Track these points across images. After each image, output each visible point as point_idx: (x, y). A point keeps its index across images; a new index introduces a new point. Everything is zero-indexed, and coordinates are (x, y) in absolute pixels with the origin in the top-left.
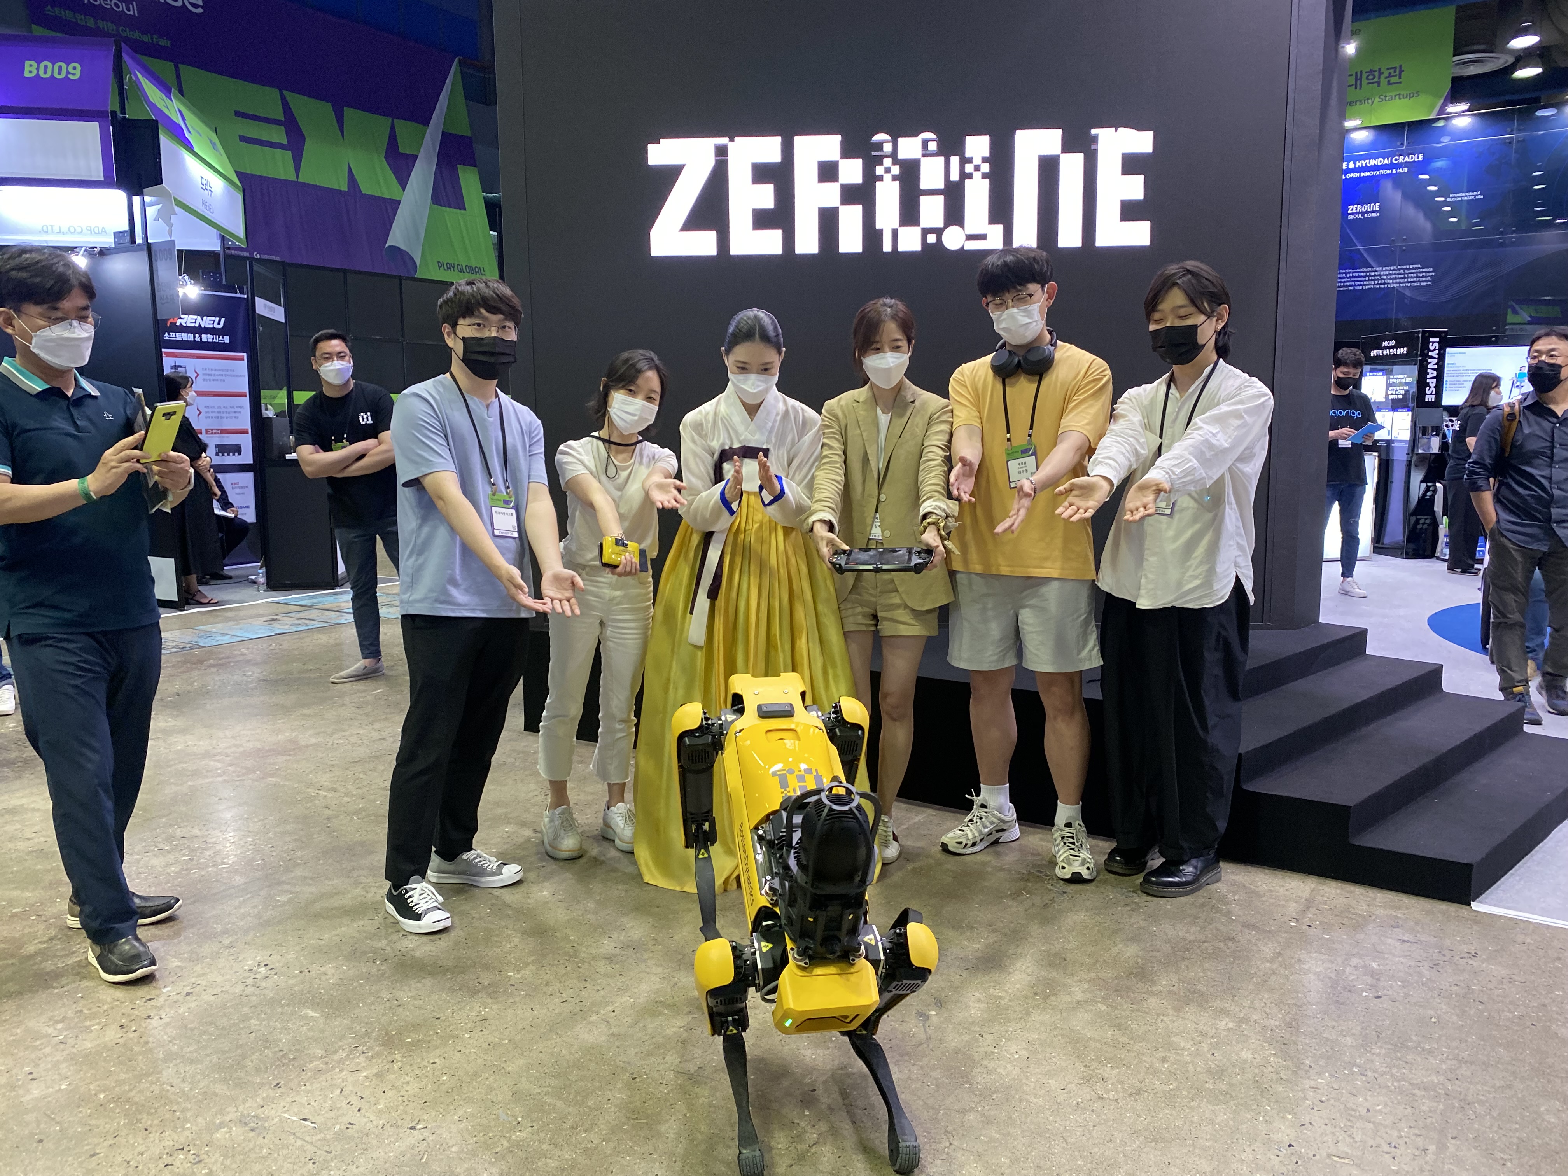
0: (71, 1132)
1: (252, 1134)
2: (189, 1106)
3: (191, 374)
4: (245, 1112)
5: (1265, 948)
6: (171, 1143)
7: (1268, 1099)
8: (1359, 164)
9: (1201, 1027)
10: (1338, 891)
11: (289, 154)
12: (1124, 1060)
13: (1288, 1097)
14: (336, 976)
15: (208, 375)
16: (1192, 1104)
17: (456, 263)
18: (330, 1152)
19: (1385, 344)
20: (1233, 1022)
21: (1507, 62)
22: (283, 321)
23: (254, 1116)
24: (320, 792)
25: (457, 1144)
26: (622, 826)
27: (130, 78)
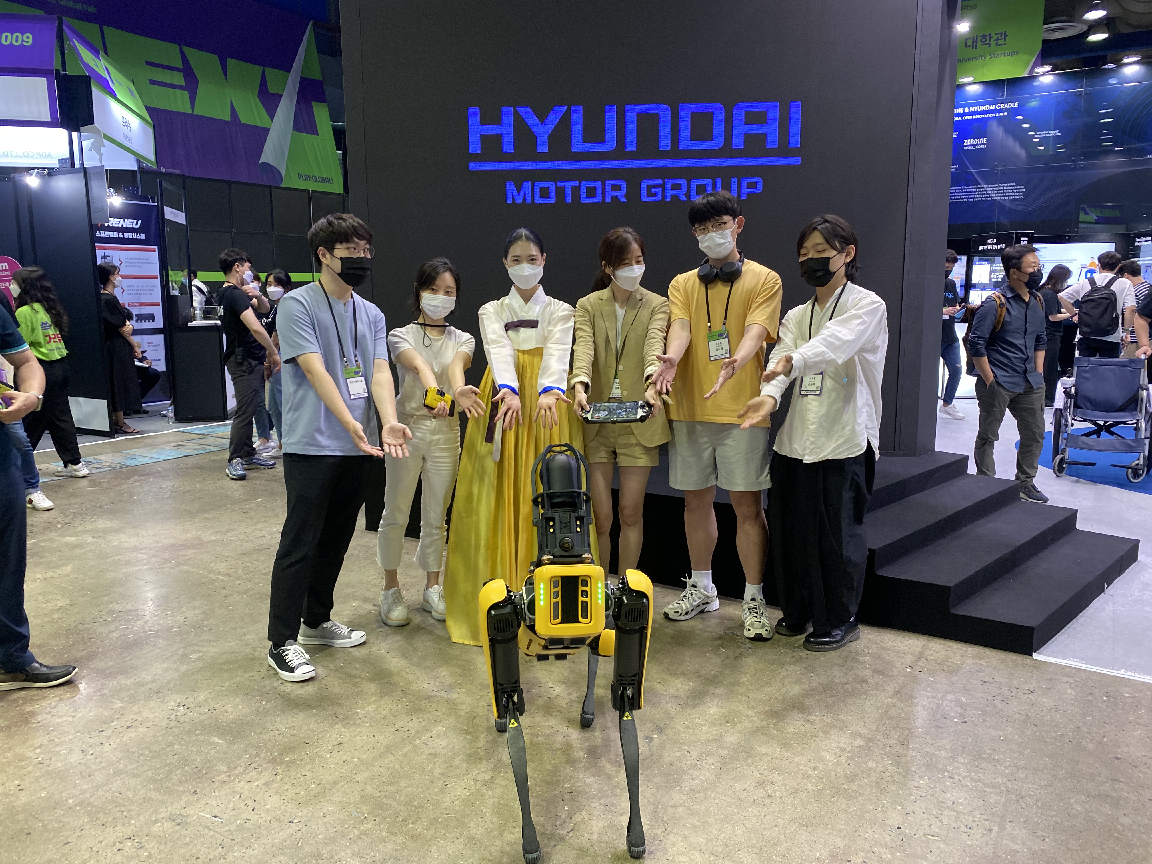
0: (50, 827)
1: (179, 827)
2: (133, 808)
3: (116, 263)
4: (173, 812)
5: (888, 688)
6: (122, 834)
7: (885, 796)
8: (972, 109)
9: (841, 745)
10: (942, 646)
11: (186, 93)
12: (787, 768)
13: (899, 794)
14: (234, 714)
15: (130, 263)
16: (833, 799)
17: (312, 175)
18: (234, 840)
19: (989, 241)
20: (864, 741)
21: (1082, 29)
22: (185, 223)
23: (179, 815)
24: (219, 577)
25: (322, 833)
26: (437, 602)
27: (69, 44)
